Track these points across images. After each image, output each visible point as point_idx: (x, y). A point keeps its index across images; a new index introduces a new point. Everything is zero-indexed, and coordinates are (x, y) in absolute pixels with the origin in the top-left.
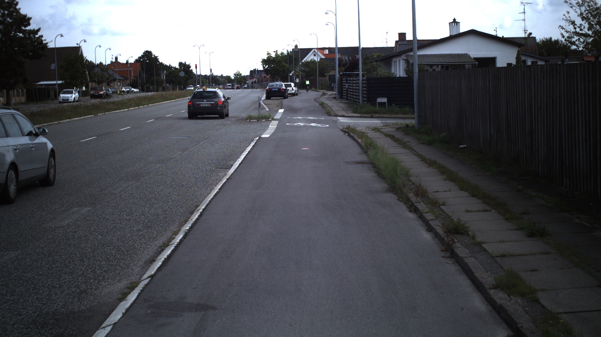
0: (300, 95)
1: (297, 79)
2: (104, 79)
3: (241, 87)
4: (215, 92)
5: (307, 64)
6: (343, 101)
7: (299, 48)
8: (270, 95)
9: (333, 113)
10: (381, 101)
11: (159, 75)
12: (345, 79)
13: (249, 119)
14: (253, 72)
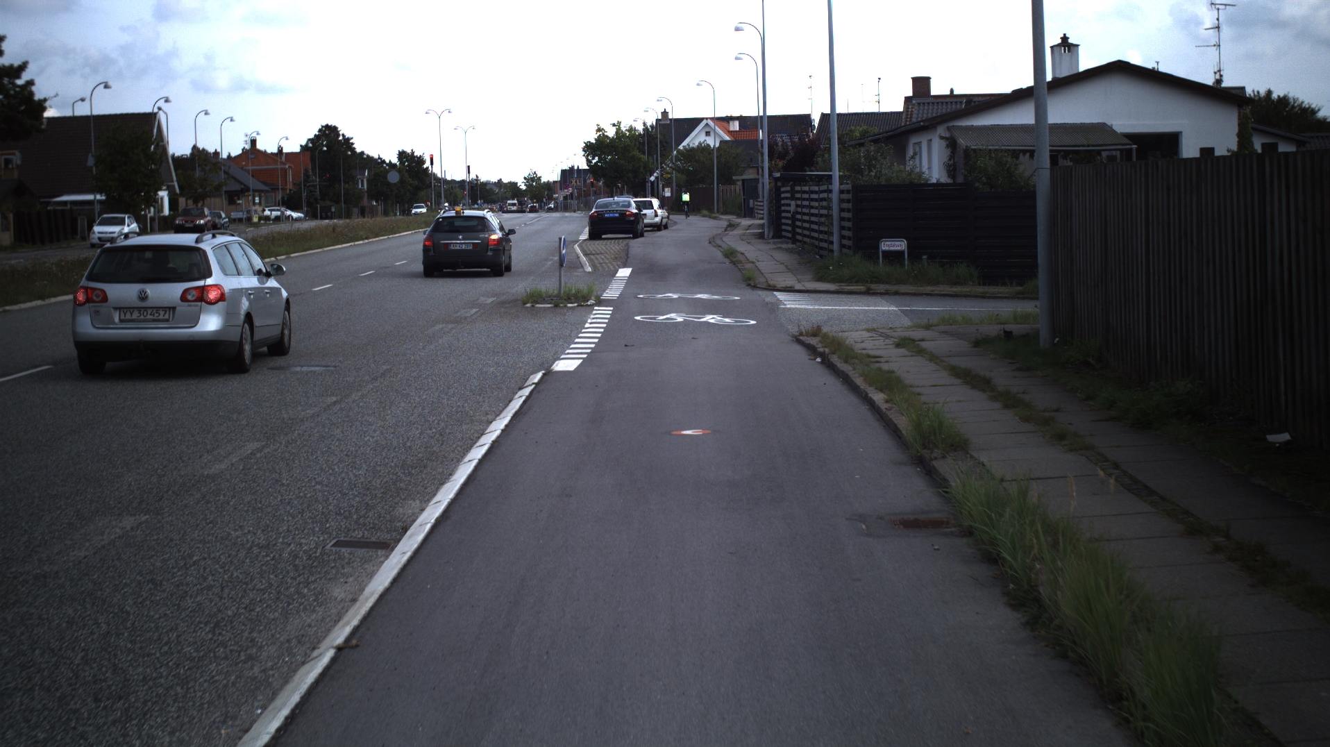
0: (674, 228)
1: (666, 189)
2: (207, 189)
3: (541, 209)
4: (483, 219)
5: (691, 153)
6: (784, 246)
7: (670, 117)
8: (600, 227)
9: (762, 280)
10: (892, 248)
11: (351, 179)
12: (788, 188)
13: (532, 303)
14: (567, 174)
